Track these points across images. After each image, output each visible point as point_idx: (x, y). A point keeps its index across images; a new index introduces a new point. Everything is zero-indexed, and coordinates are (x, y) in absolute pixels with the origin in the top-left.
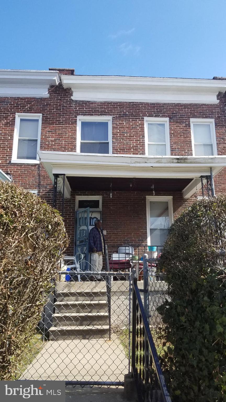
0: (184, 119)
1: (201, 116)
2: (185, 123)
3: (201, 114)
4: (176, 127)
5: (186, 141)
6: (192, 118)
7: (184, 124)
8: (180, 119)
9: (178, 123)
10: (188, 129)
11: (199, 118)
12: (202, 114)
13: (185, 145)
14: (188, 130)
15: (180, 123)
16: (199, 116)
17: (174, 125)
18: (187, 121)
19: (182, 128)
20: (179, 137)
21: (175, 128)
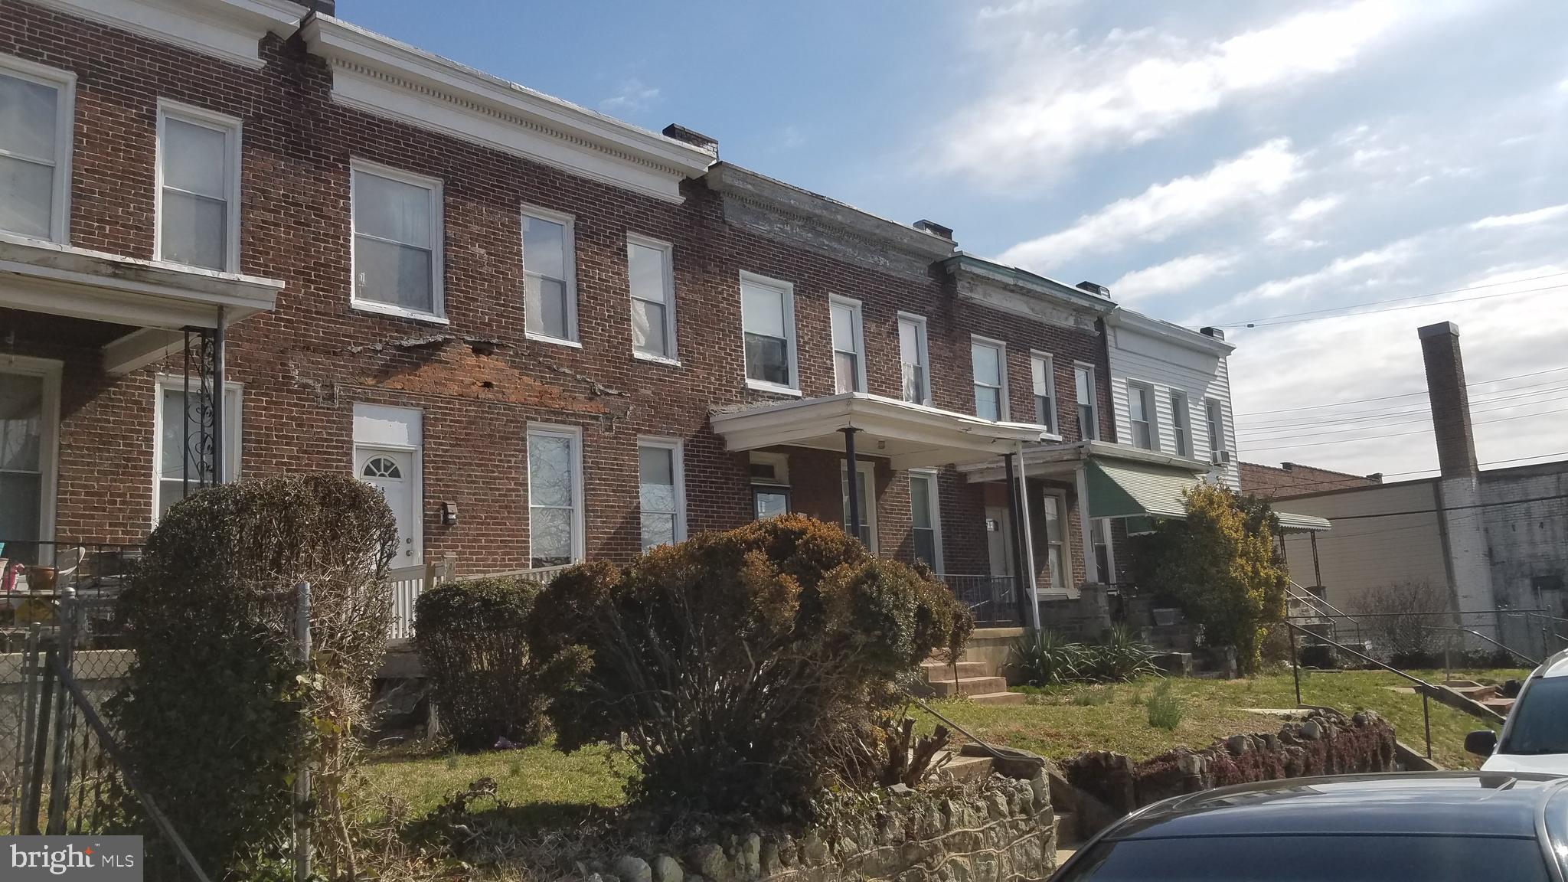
0: (134, 94)
1: (200, 98)
2: (136, 107)
3: (198, 92)
4: (102, 113)
5: (134, 173)
6: (165, 95)
7: (134, 111)
8: (121, 90)
9: (111, 101)
10: (146, 130)
11: (189, 102)
12: (203, 93)
13: (131, 187)
14: (145, 137)
15: (119, 103)
16: (190, 96)
17: (94, 104)
18: (145, 103)
19: (122, 124)
20: (108, 154)
21: (99, 119)
